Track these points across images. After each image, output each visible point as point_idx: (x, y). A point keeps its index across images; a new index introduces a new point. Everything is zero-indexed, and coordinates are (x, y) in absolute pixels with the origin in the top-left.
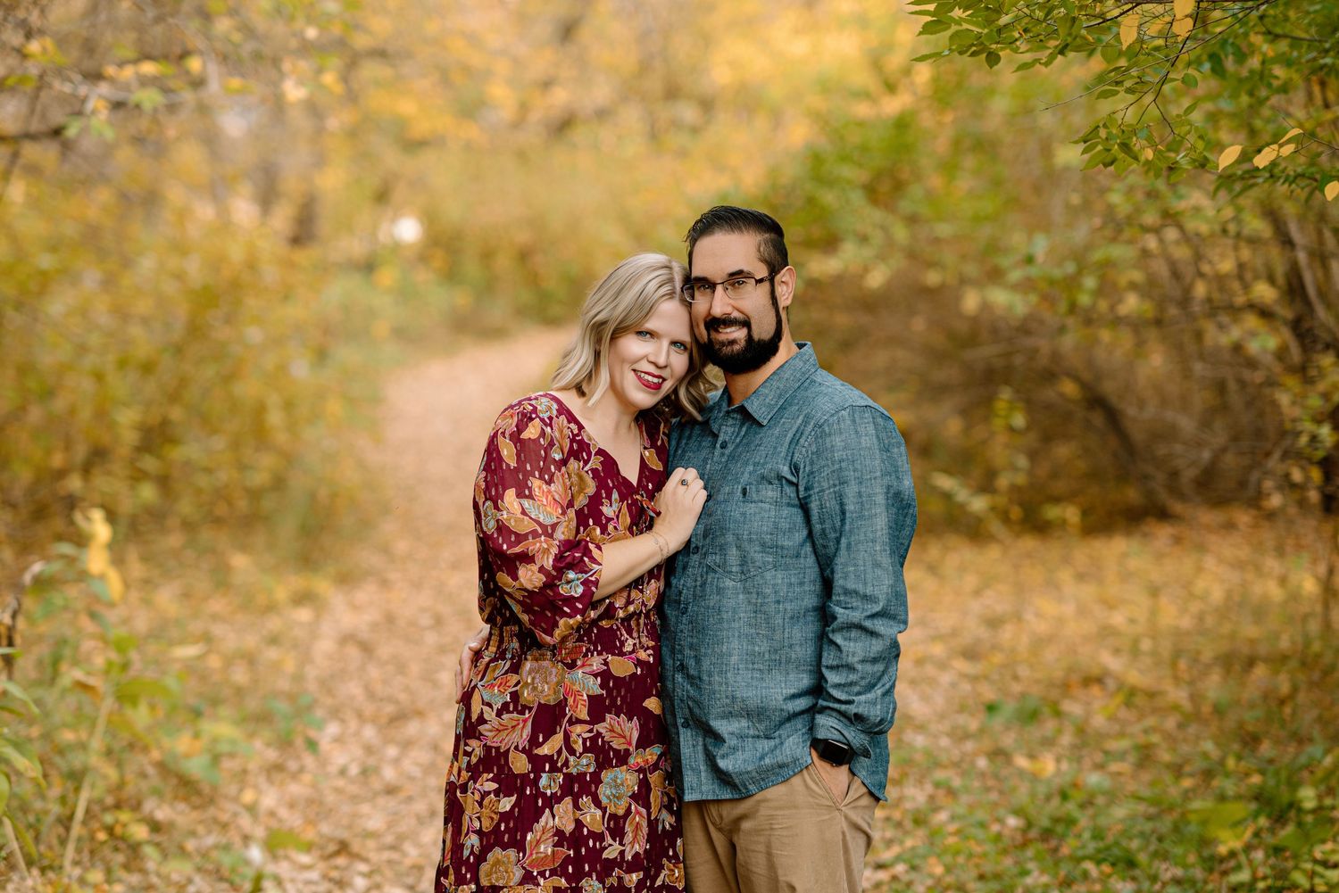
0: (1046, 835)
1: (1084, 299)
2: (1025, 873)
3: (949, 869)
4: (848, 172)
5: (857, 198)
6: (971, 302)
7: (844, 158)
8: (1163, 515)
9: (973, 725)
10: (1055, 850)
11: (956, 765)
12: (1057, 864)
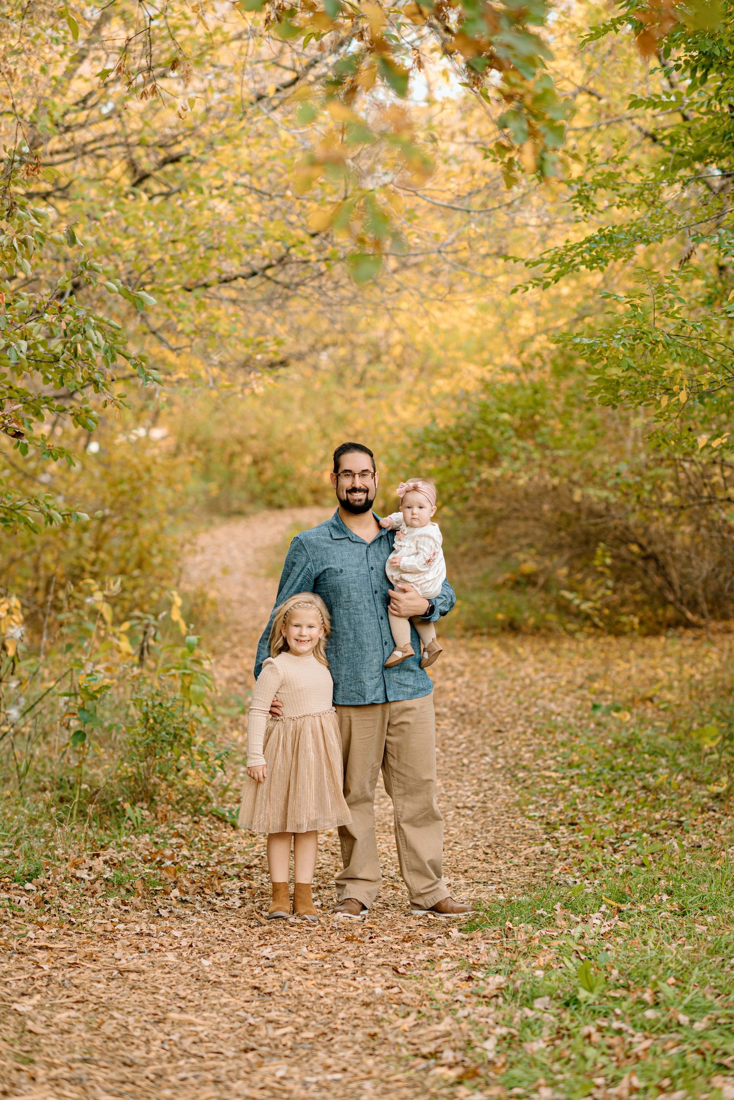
0: (626, 746)
1: (645, 495)
2: (616, 758)
3: (581, 758)
4: (505, 417)
5: (511, 433)
6: (577, 496)
7: (502, 411)
8: (689, 625)
9: (586, 715)
10: (630, 752)
11: (581, 727)
12: (631, 756)
